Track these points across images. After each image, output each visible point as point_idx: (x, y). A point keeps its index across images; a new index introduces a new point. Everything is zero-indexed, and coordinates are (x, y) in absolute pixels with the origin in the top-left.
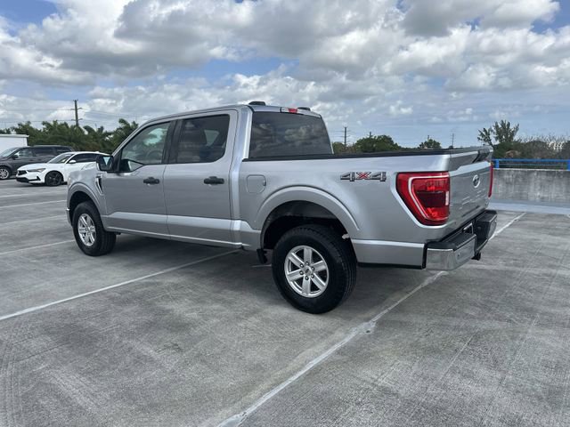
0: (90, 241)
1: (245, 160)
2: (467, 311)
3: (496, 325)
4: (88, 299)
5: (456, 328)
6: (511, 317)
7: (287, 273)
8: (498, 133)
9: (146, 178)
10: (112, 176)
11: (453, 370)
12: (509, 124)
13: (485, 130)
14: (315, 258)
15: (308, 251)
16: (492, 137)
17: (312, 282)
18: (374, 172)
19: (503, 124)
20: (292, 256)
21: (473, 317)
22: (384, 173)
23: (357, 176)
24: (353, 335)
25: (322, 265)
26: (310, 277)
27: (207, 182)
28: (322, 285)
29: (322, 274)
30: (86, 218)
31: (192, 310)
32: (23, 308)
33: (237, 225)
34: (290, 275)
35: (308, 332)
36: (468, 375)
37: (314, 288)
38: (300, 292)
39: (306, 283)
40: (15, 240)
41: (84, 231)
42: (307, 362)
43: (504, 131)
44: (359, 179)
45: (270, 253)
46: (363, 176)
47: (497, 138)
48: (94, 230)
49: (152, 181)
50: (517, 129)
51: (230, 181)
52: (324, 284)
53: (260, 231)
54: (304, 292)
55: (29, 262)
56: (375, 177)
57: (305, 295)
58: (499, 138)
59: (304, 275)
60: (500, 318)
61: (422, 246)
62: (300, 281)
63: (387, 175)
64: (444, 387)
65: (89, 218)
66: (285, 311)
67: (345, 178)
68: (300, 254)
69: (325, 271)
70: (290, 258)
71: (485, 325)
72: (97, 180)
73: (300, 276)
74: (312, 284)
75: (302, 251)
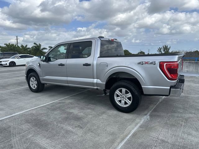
0: (34, 87)
1: (99, 57)
2: (179, 111)
3: (191, 115)
4: (39, 109)
5: (177, 117)
6: (195, 112)
7: (115, 98)
8: (164, 49)
9: (59, 64)
10: (45, 63)
11: (184, 132)
12: (167, 46)
13: (160, 48)
14: (127, 93)
15: (124, 90)
16: (162, 50)
17: (125, 101)
18: (151, 61)
19: (165, 46)
20: (117, 92)
21: (182, 113)
22: (155, 62)
23: (144, 63)
24: (143, 120)
25: (129, 95)
26: (124, 99)
27: (84, 65)
28: (129, 103)
29: (129, 99)
30: (33, 79)
31: (81, 112)
32: (15, 113)
33: (95, 81)
34: (116, 99)
35: (126, 120)
36: (189, 134)
37: (126, 103)
38: (120, 105)
39: (123, 102)
40: (4, 87)
41: (32, 83)
42: (130, 131)
43: (166, 48)
44: (145, 64)
45: (108, 91)
46: (146, 63)
47: (163, 51)
48: (36, 83)
49: (62, 65)
50: (170, 48)
51: (93, 65)
52: (130, 102)
53: (105, 83)
54: (122, 105)
55: (11, 95)
56: (151, 63)
57: (122, 106)
59: (122, 99)
60: (191, 113)
61: (169, 88)
62: (120, 101)
63: (156, 62)
64: (183, 139)
65: (34, 78)
66: (115, 112)
67: (139, 63)
68: (121, 91)
69: (131, 97)
70: (117, 93)
71: (187, 116)
72: (39, 64)
73: (120, 99)
74: (125, 102)
75: (121, 90)
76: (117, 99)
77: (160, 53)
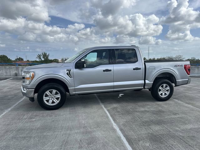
0: (53, 103)
8: (43, 56)
9: (105, 69)
12: (46, 53)
13: (39, 55)
14: (166, 87)
16: (41, 57)
19: (44, 53)
23: (177, 66)
27: (134, 69)
28: (168, 93)
43: (45, 55)
47: (43, 58)
48: (59, 97)
49: (108, 70)
50: (49, 55)
51: (143, 69)
53: (153, 82)
57: (163, 97)
58: (44, 58)
61: (188, 79)
63: (183, 65)
65: (55, 91)
67: (175, 66)
69: (169, 89)
70: (160, 88)
73: (162, 92)
74: (165, 93)
75: (163, 86)
76: (160, 93)
77: (40, 59)
